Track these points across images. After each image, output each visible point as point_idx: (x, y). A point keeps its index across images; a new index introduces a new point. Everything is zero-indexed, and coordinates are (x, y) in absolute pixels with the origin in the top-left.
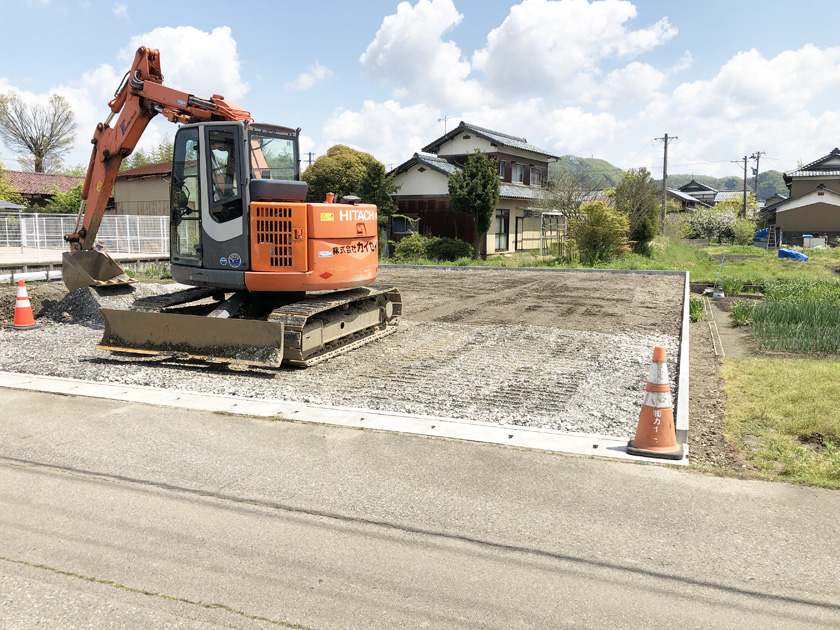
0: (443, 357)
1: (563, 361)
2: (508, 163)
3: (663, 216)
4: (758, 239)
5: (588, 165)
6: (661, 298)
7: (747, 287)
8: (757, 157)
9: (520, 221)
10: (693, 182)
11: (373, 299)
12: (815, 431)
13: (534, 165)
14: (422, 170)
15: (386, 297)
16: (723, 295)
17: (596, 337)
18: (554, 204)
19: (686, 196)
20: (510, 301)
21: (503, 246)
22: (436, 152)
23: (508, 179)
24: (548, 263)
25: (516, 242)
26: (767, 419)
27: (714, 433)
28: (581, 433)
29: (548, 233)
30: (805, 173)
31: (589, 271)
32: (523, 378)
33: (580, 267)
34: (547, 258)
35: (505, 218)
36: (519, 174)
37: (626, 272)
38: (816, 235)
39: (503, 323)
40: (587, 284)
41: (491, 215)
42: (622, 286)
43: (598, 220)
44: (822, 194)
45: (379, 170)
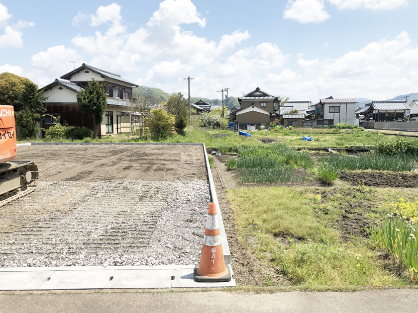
0: (66, 208)
1: (146, 203)
2: (111, 87)
3: (189, 116)
4: (230, 126)
5: (152, 91)
6: (195, 158)
7: (230, 150)
8: (227, 90)
9: (119, 118)
10: (201, 100)
11: (15, 170)
12: (280, 230)
13: (125, 89)
14: (61, 89)
15: (26, 168)
16: (220, 154)
17: (164, 184)
18: (136, 109)
19: (198, 107)
20: (114, 164)
21: (110, 130)
22: (68, 79)
23: (111, 96)
24: (135, 140)
25: (117, 128)
26: (255, 224)
27: (232, 237)
28: (162, 266)
29: (134, 124)
30: (247, 98)
31: (156, 144)
32: (121, 220)
33: (152, 142)
34: (135, 137)
35: (110, 116)
36: (117, 94)
37: (175, 144)
38: (252, 125)
39: (108, 179)
40: (156, 151)
41: (102, 114)
42: (174, 152)
43: (160, 118)
44: (253, 107)
45: (34, 87)
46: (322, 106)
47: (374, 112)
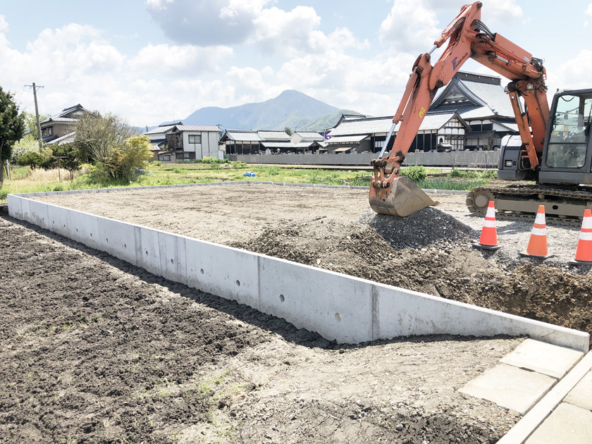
46: (177, 134)
47: (228, 143)
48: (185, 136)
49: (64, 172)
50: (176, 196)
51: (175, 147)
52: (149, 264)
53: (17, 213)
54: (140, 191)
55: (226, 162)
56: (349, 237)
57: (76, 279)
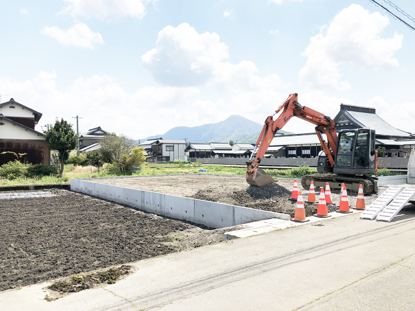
14: (1, 124)
30: (90, 136)
46: (158, 145)
47: (191, 150)
48: (164, 146)
49: (94, 168)
50: (159, 180)
51: (157, 153)
52: (147, 208)
53: (76, 189)
54: (139, 178)
55: (189, 163)
56: (232, 193)
57: (117, 212)
